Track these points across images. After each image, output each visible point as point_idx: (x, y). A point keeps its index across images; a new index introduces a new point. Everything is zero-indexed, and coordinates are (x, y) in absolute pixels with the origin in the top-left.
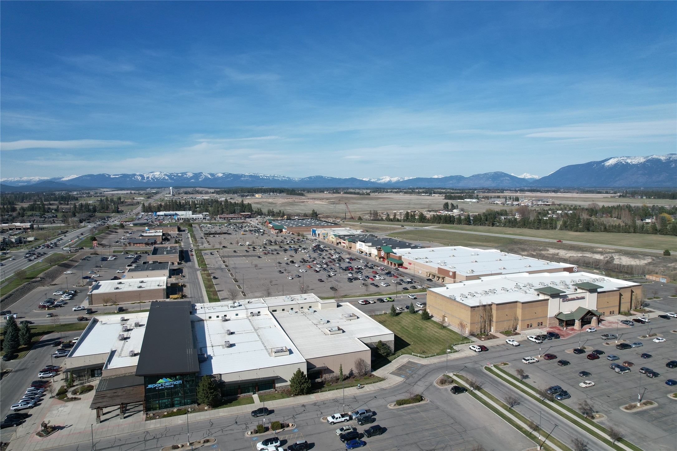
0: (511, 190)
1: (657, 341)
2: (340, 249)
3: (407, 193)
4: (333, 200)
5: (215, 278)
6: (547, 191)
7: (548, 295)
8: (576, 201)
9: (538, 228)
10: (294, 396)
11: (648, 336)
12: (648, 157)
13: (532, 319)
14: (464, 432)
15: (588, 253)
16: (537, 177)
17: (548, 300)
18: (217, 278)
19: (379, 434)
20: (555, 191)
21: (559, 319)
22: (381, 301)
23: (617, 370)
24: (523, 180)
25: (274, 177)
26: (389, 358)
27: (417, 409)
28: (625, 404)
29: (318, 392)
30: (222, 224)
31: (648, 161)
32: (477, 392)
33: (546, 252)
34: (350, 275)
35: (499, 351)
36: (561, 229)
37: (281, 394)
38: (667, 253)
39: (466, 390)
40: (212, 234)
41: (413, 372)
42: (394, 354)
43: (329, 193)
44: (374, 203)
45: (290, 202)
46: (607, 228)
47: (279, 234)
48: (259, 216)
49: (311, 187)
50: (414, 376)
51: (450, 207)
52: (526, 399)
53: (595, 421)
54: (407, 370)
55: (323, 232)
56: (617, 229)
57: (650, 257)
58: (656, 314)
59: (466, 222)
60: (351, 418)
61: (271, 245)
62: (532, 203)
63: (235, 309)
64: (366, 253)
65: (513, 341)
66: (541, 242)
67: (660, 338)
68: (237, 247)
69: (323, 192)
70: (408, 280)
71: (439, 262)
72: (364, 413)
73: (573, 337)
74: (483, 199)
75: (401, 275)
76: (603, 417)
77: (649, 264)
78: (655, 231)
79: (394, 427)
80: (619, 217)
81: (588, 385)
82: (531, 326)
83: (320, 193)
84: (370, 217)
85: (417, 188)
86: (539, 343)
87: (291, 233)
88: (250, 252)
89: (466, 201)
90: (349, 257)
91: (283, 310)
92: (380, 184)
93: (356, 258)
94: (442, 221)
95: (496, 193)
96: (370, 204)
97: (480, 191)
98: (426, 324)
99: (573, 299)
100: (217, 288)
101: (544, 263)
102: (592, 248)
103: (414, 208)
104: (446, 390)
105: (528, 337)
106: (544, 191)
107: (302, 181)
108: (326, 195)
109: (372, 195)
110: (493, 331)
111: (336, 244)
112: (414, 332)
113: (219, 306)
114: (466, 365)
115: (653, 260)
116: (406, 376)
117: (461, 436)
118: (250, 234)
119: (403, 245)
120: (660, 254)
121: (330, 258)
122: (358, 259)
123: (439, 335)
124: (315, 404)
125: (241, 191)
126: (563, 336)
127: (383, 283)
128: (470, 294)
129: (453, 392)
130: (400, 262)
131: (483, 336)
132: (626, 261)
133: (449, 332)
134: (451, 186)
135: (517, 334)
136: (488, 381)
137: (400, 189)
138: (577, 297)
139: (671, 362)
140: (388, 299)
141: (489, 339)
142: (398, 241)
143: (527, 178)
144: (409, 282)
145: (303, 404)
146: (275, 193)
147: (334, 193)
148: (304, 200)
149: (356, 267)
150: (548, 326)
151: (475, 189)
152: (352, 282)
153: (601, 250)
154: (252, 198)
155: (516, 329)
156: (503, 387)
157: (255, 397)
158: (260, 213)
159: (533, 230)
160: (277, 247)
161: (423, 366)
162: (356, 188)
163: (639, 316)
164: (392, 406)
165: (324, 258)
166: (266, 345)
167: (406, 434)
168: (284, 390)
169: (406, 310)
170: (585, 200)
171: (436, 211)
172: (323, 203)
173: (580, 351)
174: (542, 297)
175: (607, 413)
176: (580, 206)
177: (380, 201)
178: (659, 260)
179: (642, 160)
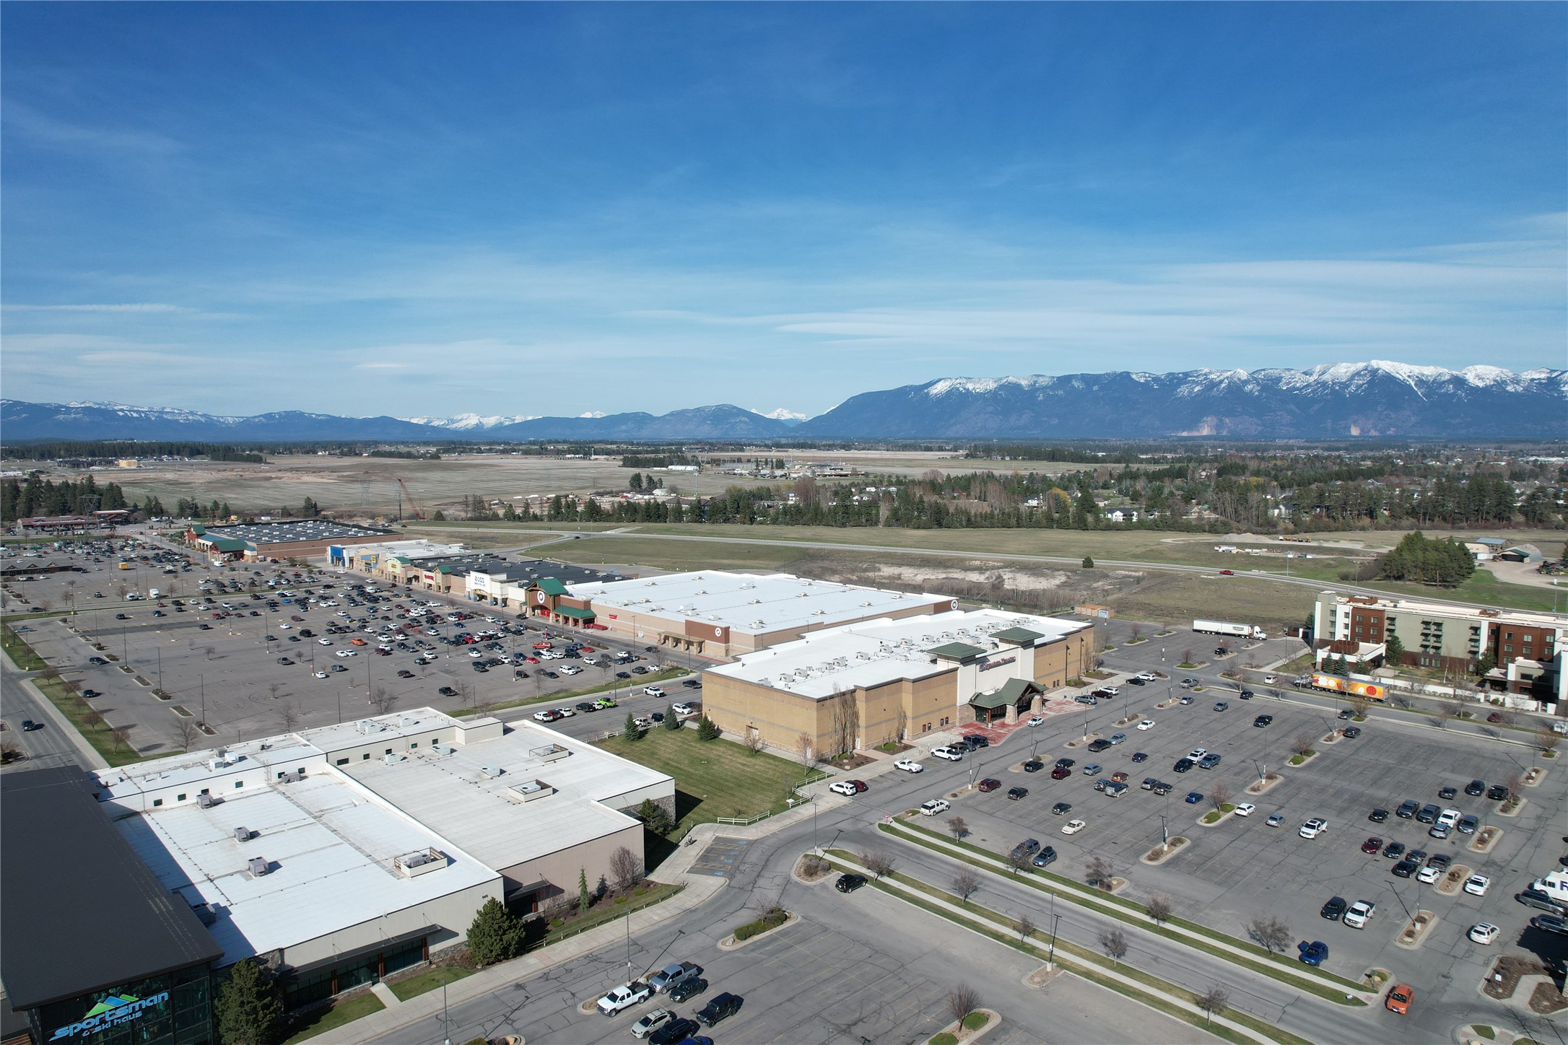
0: (757, 446)
1: (1144, 727)
2: (419, 593)
3: (530, 454)
4: (349, 473)
5: (90, 693)
6: (830, 447)
7: (956, 659)
8: (892, 466)
9: (843, 525)
10: (483, 969)
11: (1126, 719)
12: (1001, 379)
13: (931, 712)
14: (901, 970)
15: (956, 570)
16: (802, 417)
17: (956, 669)
18: (98, 695)
19: (732, 1014)
20: (846, 447)
21: (976, 707)
22: (589, 708)
23: (1110, 790)
24: (776, 422)
25: (162, 412)
26: (672, 837)
27: (784, 941)
28: (1145, 852)
29: (541, 946)
30: (43, 543)
31: (1001, 387)
32: (886, 880)
33: (876, 574)
34: (474, 655)
35: (890, 787)
36: (888, 524)
37: (448, 970)
38: (1088, 563)
39: (867, 881)
40: (19, 572)
41: (735, 860)
42: (676, 827)
43: (330, 454)
44: (461, 479)
45: (230, 480)
46: (973, 519)
47: (235, 564)
48: (154, 519)
49: (272, 440)
50: (742, 868)
51: (644, 485)
52: (984, 877)
53: (1113, 892)
54: (722, 858)
55: (364, 552)
56: (987, 521)
57: (1061, 572)
58: (1121, 678)
59: (694, 516)
60: (652, 992)
61: (226, 592)
62: (814, 472)
63: (229, 769)
64: (495, 599)
65: (910, 762)
66: (864, 553)
67: (1148, 722)
68: (123, 604)
69: (315, 452)
70: (621, 655)
71: (682, 607)
72: (679, 973)
73: (1011, 740)
74: (709, 466)
75: (598, 646)
76: (1123, 882)
77: (1063, 585)
78: (1050, 522)
79: (755, 989)
80: (983, 498)
81: (1076, 829)
82: (929, 728)
83: (306, 456)
84: (466, 512)
85: (550, 442)
86: (956, 760)
87: (269, 559)
88: (169, 615)
89: (672, 470)
90: (454, 611)
91: (366, 757)
92: (456, 432)
93: (473, 613)
94: (639, 517)
95: (728, 451)
96: (449, 480)
97: (692, 446)
98: (712, 749)
99: (997, 664)
100: (110, 721)
101: (893, 596)
102: (962, 560)
103: (560, 488)
104: (823, 886)
105: (933, 750)
106: (824, 446)
107: (247, 423)
108: (321, 459)
109: (445, 458)
110: (860, 748)
111: (405, 581)
112: (696, 770)
113: (176, 768)
114: (840, 826)
115: (1068, 577)
116: (725, 872)
117: (900, 979)
118: (147, 567)
119: (581, 577)
120: (1077, 565)
121: (402, 617)
122: (476, 614)
123: (753, 771)
124: (546, 977)
125: (67, 450)
126: (994, 740)
127: (566, 667)
128: (799, 672)
129: (843, 888)
130: (587, 615)
131: (845, 761)
132: (1024, 582)
133: (771, 761)
134: (623, 436)
135: (907, 747)
136: (898, 853)
137: (509, 444)
138: (1003, 660)
139: (1180, 761)
140: (603, 703)
141: (858, 765)
142: (562, 567)
143: (783, 418)
144: (624, 660)
145: (514, 982)
146: (175, 457)
147: (343, 454)
148: (269, 475)
149: (481, 634)
150: (957, 724)
151: (683, 444)
152: (487, 671)
153: (978, 563)
154: (107, 470)
155: (902, 738)
156: (931, 861)
157: (380, 989)
158: (155, 510)
159: (835, 529)
160: (246, 598)
161: (751, 843)
162: (397, 443)
163: (1100, 685)
164: (728, 945)
165: (387, 618)
166: (369, 852)
167: (789, 1000)
168: (453, 958)
169: (656, 724)
170: (907, 463)
171: (615, 494)
172: (326, 479)
173: (1034, 766)
174: (943, 665)
175: (1125, 873)
176: (905, 477)
177: (472, 473)
178: (1077, 578)
179: (992, 386)
